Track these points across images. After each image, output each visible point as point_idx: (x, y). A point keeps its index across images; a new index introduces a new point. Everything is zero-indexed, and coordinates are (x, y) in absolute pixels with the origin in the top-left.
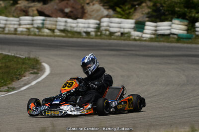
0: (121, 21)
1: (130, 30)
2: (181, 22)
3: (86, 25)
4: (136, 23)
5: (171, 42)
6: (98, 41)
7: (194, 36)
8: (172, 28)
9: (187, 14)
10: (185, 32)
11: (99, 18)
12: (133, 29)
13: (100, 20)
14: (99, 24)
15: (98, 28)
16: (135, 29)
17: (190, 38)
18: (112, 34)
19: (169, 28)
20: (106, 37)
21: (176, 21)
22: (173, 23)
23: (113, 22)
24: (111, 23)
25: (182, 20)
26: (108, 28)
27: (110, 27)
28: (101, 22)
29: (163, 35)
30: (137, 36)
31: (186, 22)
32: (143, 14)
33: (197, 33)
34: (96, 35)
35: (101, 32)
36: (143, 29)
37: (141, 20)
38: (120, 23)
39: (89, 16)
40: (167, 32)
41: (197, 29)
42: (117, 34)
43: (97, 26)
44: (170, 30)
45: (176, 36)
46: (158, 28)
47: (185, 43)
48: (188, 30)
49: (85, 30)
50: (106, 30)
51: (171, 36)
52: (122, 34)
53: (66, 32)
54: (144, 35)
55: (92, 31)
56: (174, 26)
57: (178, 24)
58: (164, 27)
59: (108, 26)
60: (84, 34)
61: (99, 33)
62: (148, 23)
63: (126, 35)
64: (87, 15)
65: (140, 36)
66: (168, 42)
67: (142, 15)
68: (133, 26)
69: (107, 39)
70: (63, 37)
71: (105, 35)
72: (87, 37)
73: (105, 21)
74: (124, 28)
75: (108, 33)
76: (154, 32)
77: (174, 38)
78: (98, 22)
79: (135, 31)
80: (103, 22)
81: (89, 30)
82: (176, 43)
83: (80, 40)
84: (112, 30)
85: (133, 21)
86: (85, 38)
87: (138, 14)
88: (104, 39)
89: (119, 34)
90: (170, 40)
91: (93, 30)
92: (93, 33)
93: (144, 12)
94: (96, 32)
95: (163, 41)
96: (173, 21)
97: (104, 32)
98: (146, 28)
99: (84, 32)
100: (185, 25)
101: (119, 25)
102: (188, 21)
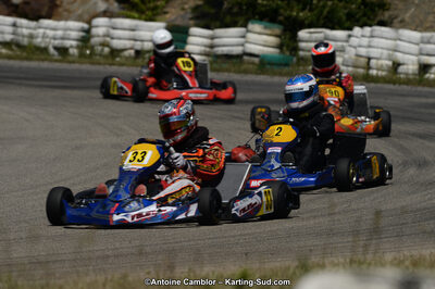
0: (137, 26)
2: (266, 28)
3: (60, 33)
5: (246, 72)
6: (86, 67)
7: (295, 59)
8: (247, 42)
9: (282, 11)
10: (277, 51)
11: (86, 17)
13: (89, 22)
14: (88, 31)
15: (86, 39)
17: (286, 65)
18: (115, 52)
19: (242, 40)
20: (102, 60)
21: (256, 27)
22: (248, 31)
23: (119, 26)
24: (114, 28)
25: (268, 24)
26: (108, 39)
27: (112, 38)
28: (91, 27)
29: (228, 57)
31: (278, 30)
32: (183, 9)
33: (301, 53)
34: (82, 55)
35: (92, 48)
36: (185, 42)
37: (179, 22)
38: (133, 30)
39: (65, 13)
40: (237, 50)
41: (302, 45)
42: (126, 53)
43: (83, 34)
44: (243, 45)
45: (256, 60)
46: (216, 41)
47: (274, 74)
48: (280, 47)
49: (57, 43)
50: (104, 44)
51: (245, 58)
52: (138, 53)
53: (14, 47)
55: (72, 47)
56: (250, 35)
57: (260, 33)
58: (230, 39)
59: (107, 35)
60: (56, 53)
61: (88, 52)
62: (194, 30)
63: (147, 56)
64: (60, 10)
66: (239, 72)
67: (182, 13)
69: (105, 64)
70: (9, 57)
71: (100, 55)
72: (60, 58)
73: (101, 25)
74: (142, 41)
75: (107, 50)
76: (208, 49)
77: (253, 63)
78: (86, 26)
80: (97, 26)
81: (68, 43)
82: (257, 74)
83: (45, 65)
84: (116, 44)
85: (162, 25)
86: (56, 61)
87: (173, 10)
88: (99, 64)
89: (132, 52)
90: (244, 67)
91: (74, 43)
92: (74, 51)
93: (186, 6)
94: (78, 47)
95: (228, 71)
96: (250, 26)
97: (100, 48)
98: (191, 39)
99: (56, 48)
100: (276, 36)
101: (132, 33)
102: (281, 27)
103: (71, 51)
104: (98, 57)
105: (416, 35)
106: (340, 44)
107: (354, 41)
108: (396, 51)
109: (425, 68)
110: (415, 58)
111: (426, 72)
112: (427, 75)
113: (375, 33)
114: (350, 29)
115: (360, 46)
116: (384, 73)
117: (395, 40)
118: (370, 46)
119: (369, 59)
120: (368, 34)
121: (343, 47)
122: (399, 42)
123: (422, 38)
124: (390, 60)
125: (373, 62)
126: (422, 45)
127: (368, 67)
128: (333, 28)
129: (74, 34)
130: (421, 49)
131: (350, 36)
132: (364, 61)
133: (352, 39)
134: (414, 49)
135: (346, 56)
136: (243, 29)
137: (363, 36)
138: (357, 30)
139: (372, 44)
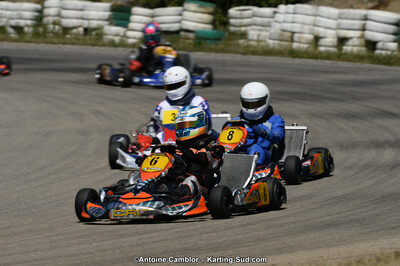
0: (85, 6)
1: (101, 23)
2: (200, 6)
3: (15, 14)
4: (114, 9)
7: (226, 34)
8: (183, 19)
10: (210, 27)
12: (107, 20)
13: (41, 3)
14: (40, 11)
15: (39, 18)
16: (113, 21)
17: (219, 39)
18: (66, 30)
19: (179, 18)
20: (55, 40)
21: (191, 6)
22: (184, 10)
23: (69, 7)
24: (65, 9)
25: (202, 3)
26: (57, 18)
27: (63, 18)
28: (43, 7)
29: (167, 33)
30: (117, 35)
31: (210, 8)
33: (232, 29)
34: (36, 34)
35: (45, 27)
36: (128, 20)
37: (122, 3)
38: (82, 10)
40: (175, 27)
41: (232, 21)
42: (75, 31)
43: (37, 14)
44: (179, 22)
45: (191, 35)
46: (157, 19)
47: (210, 50)
48: (213, 23)
49: (13, 22)
50: (54, 23)
51: (182, 33)
52: (86, 30)
54: (130, 33)
55: (27, 26)
56: (186, 14)
57: (195, 12)
58: (168, 17)
59: (59, 15)
60: (11, 30)
61: (41, 30)
62: (136, 10)
63: (94, 33)
65: (122, 34)
68: (107, 14)
69: (59, 43)
71: (52, 32)
73: (52, 6)
74: (89, 19)
75: (58, 28)
77: (189, 39)
78: (38, 6)
79: (111, 24)
80: (48, 7)
81: (22, 23)
82: (194, 50)
84: (66, 22)
85: (107, 5)
86: (15, 41)
89: (81, 30)
92: (31, 29)
94: (35, 26)
96: (186, 5)
97: (52, 26)
98: (133, 18)
99: (13, 27)
100: (210, 13)
101: (80, 13)
102: (214, 5)
103: (26, 29)
104: (51, 35)
105: (334, 11)
106: (266, 20)
107: (279, 17)
108: (315, 25)
109: (342, 41)
110: (333, 32)
111: (344, 45)
112: (345, 48)
113: (298, 10)
114: (276, 6)
115: (284, 22)
116: (306, 46)
117: (316, 16)
118: (293, 22)
119: (293, 33)
120: (291, 11)
121: (269, 22)
122: (318, 18)
123: (340, 14)
124: (311, 34)
125: (296, 35)
126: (340, 21)
127: (292, 40)
128: (260, 6)
129: (28, 14)
130: (339, 24)
131: (275, 13)
132: (288, 35)
133: (277, 15)
134: (332, 23)
135: (272, 31)
136: (179, 8)
137: (287, 13)
138: (282, 8)
139: (295, 20)
